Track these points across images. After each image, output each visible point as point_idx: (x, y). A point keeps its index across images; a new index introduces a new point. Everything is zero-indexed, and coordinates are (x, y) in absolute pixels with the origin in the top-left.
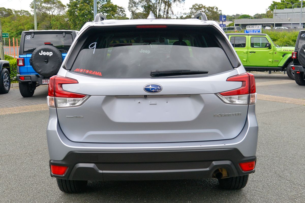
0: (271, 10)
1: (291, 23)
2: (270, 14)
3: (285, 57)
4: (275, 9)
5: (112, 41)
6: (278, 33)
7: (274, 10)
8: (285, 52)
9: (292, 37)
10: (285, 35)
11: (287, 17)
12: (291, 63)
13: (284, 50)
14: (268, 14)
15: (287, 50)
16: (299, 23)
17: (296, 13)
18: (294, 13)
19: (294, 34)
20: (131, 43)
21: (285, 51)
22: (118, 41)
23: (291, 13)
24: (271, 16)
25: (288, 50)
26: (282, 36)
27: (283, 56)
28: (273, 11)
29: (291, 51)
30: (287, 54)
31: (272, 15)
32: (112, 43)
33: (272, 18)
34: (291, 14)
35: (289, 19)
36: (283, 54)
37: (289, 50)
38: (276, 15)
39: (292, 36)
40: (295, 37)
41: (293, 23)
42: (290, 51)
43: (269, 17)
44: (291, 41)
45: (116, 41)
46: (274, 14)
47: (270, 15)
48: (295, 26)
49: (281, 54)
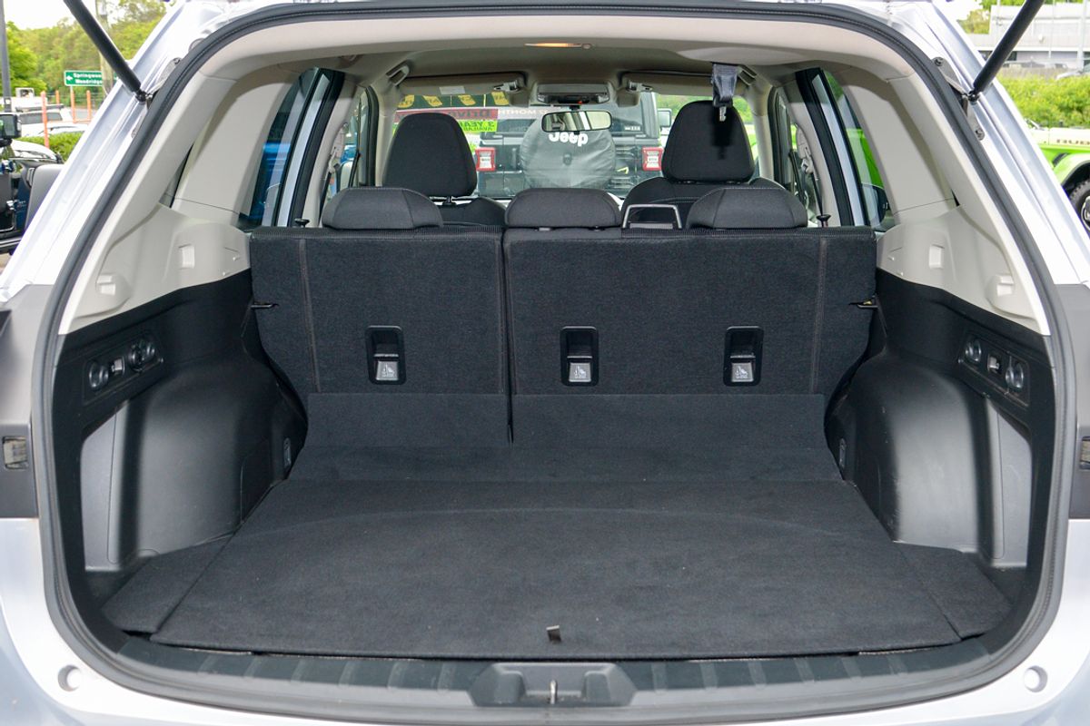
0: (984, 7)
1: (1047, 52)
2: (979, 20)
3: (1061, 163)
4: (996, 4)
5: (410, 98)
6: (1012, 83)
7: (993, 7)
8: (1062, 146)
9: (1057, 96)
10: (1034, 87)
11: (1034, 32)
12: (1082, 186)
13: (1058, 141)
14: (974, 21)
15: (1070, 142)
16: (1076, 53)
17: (1062, 18)
18: (1055, 18)
19: (1065, 86)
20: (495, 105)
21: (1061, 143)
22: (434, 98)
23: (1049, 18)
24: (982, 26)
25: (1074, 141)
26: (1023, 92)
27: (1055, 162)
28: (990, 10)
29: (1082, 143)
30: (1068, 154)
31: (987, 24)
32: (409, 105)
33: (986, 32)
34: (1049, 22)
35: (1040, 38)
36: (1054, 155)
37: (1077, 142)
38: (1000, 23)
39: (1058, 93)
40: (1068, 97)
41: (1053, 52)
42: (1079, 144)
43: (976, 31)
44: (1054, 110)
45: (426, 98)
46: (993, 22)
47: (977, 25)
48: (1059, 60)
49: (1048, 153)
